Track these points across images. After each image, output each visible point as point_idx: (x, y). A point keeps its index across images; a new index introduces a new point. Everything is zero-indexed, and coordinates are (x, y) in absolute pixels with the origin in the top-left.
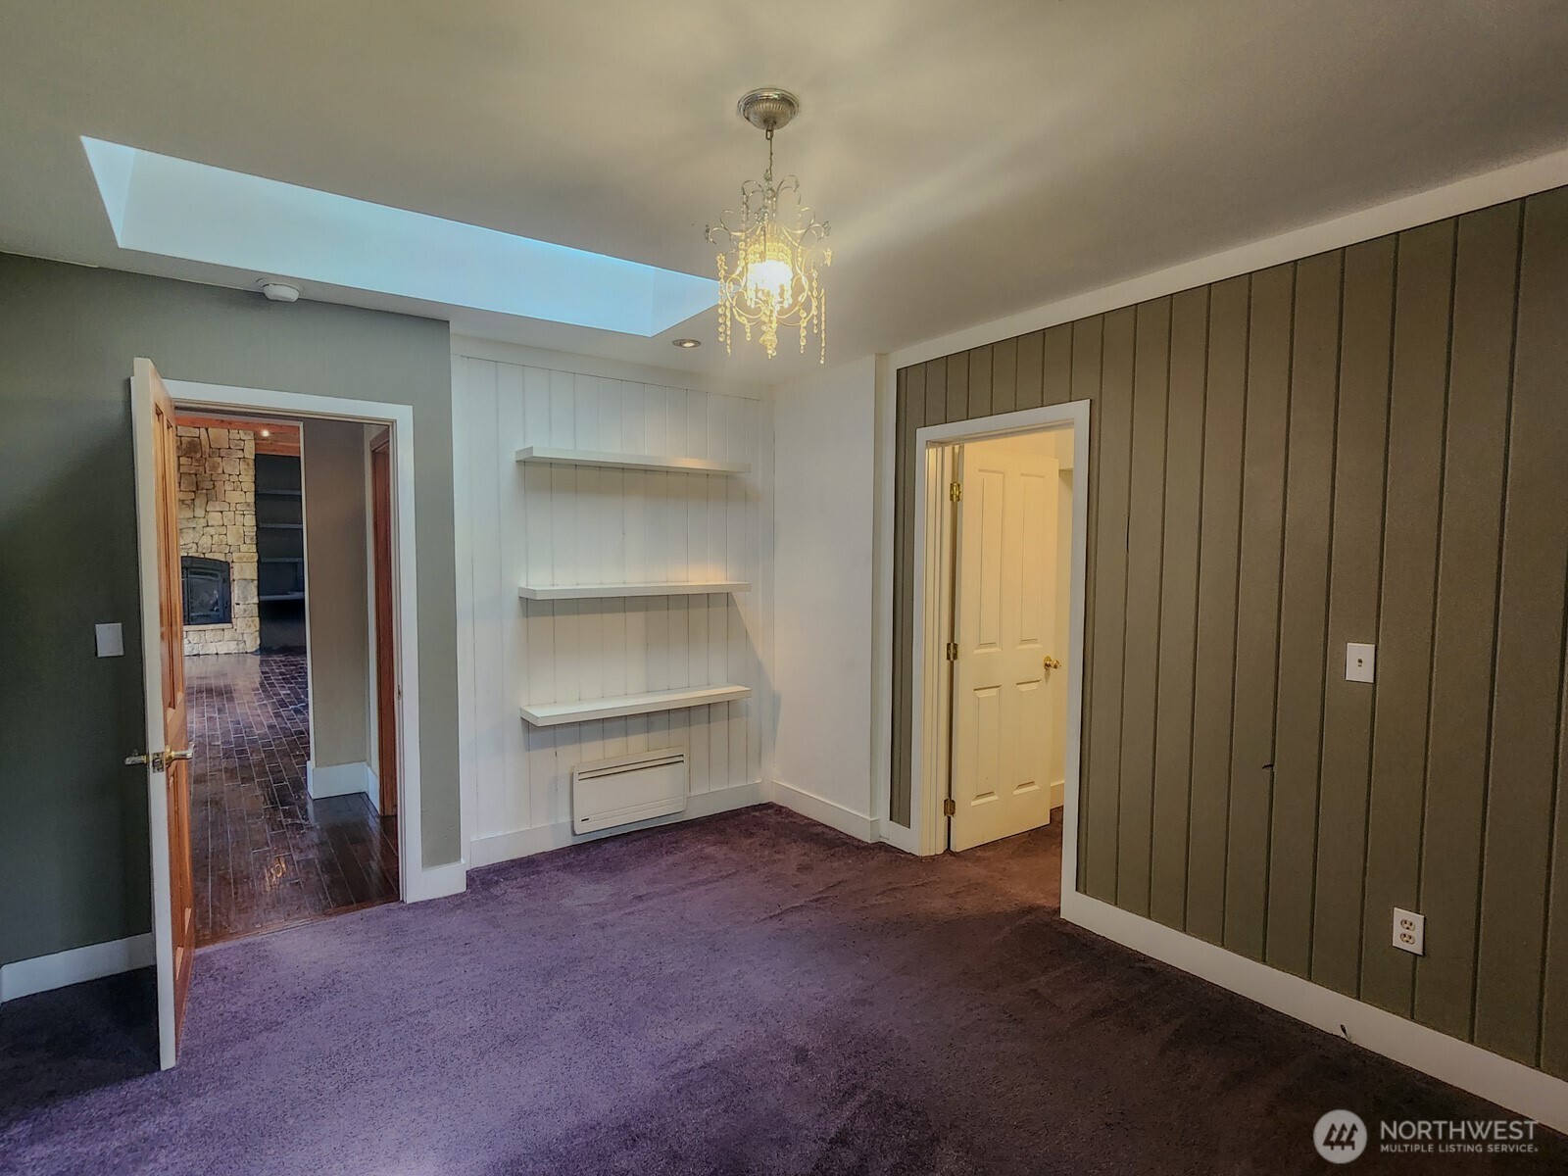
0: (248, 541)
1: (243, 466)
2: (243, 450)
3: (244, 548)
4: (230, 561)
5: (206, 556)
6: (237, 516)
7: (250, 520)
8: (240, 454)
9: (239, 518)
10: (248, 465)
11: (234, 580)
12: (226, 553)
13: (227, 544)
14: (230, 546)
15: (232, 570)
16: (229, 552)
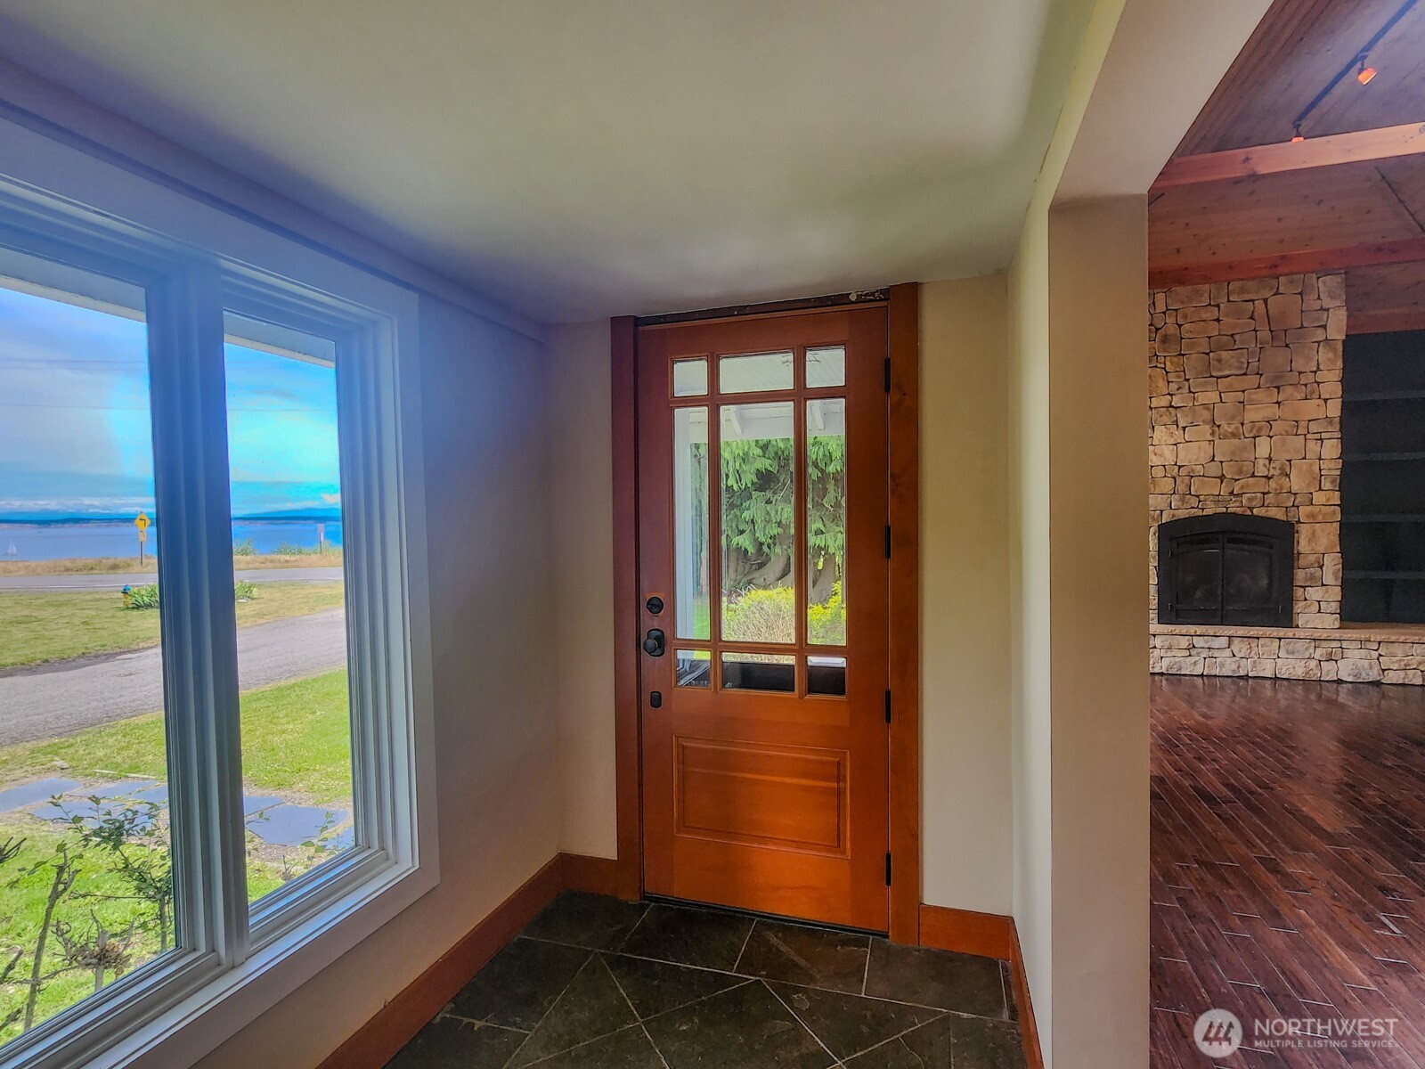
0: (1327, 485)
1: (1324, 355)
2: (1324, 327)
3: (1319, 498)
4: (1294, 521)
5: (1255, 511)
6: (1309, 442)
7: (1332, 449)
8: (1320, 334)
9: (1313, 447)
10: (1335, 350)
11: (1299, 554)
12: (1287, 508)
13: (1290, 492)
14: (1295, 494)
15: (1296, 535)
16: (1293, 506)
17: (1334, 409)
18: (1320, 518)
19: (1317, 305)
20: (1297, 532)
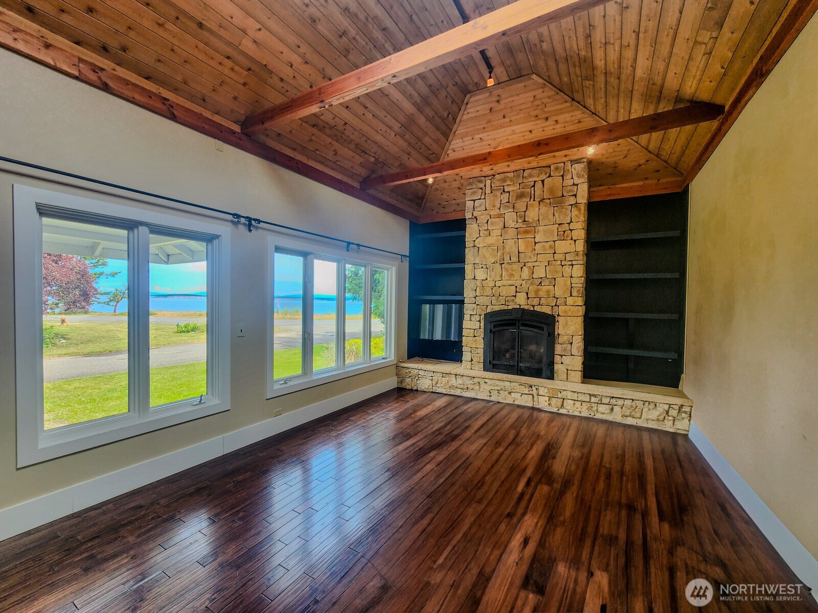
0: (575, 293)
2: (575, 195)
3: (570, 301)
6: (565, 266)
7: (579, 271)
8: (573, 200)
9: (567, 269)
11: (559, 335)
12: (552, 306)
14: (557, 298)
15: (557, 324)
16: (556, 305)
17: (581, 246)
18: (570, 314)
19: (571, 182)
20: (558, 321)
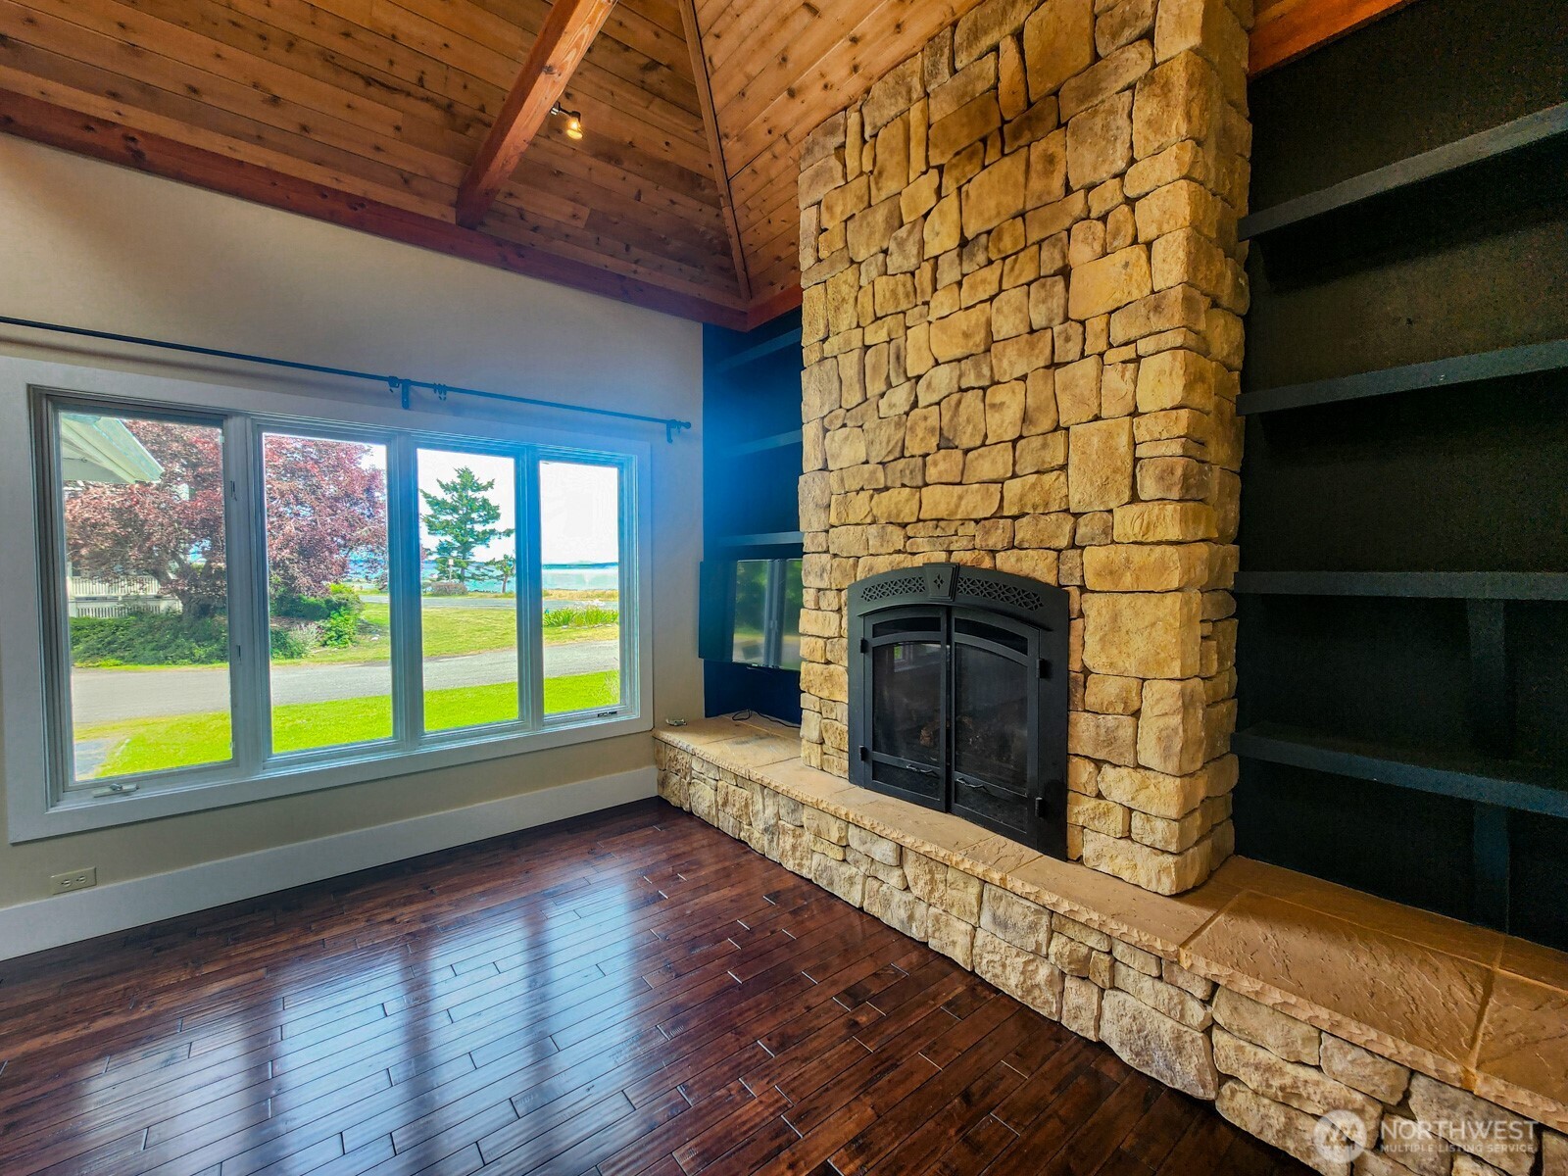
0: (1151, 486)
3: (1128, 522)
4: (1071, 582)
5: (1000, 562)
6: (1108, 372)
9: (1118, 383)
11: (1086, 672)
12: (1059, 551)
13: (1067, 510)
14: (1077, 515)
15: (1077, 624)
16: (1073, 546)
17: (1173, 264)
18: (1127, 581)
20: (1081, 615)
